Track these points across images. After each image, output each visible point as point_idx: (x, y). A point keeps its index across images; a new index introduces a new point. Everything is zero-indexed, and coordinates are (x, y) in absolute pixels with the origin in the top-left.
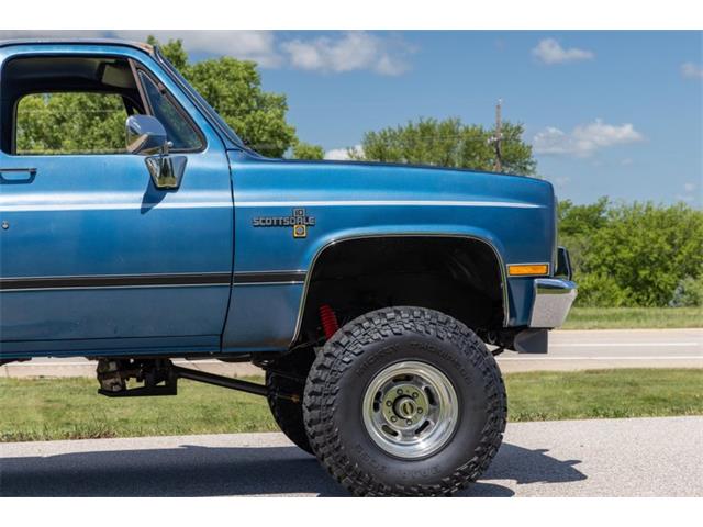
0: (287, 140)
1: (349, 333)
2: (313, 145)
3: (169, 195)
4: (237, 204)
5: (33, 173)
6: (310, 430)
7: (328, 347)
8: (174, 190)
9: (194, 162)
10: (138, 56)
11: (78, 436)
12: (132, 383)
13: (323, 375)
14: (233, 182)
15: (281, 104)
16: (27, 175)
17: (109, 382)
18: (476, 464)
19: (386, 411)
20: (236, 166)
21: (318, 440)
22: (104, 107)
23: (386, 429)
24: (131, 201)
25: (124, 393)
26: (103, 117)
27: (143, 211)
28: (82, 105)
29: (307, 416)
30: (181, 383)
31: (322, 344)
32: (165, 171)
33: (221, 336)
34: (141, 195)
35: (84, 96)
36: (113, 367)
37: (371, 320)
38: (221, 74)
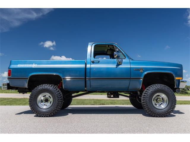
3: (120, 65)
4: (131, 67)
5: (99, 61)
7: (146, 90)
8: (121, 64)
9: (124, 60)
11: (101, 105)
14: (130, 63)
16: (98, 62)
17: (109, 95)
18: (171, 110)
19: (155, 101)
20: (131, 61)
23: (155, 104)
24: (114, 66)
25: (111, 97)
27: (116, 68)
30: (120, 96)
33: (128, 88)
34: (116, 65)
36: (109, 93)
37: (153, 86)
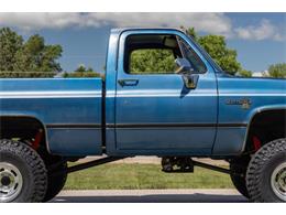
0: (237, 68)
1: (266, 149)
2: (248, 70)
3: (192, 91)
4: (220, 95)
5: (137, 81)
6: (249, 189)
7: (256, 155)
8: (194, 89)
9: (202, 77)
10: (180, 34)
11: (153, 188)
12: (175, 167)
13: (254, 166)
14: (217, 86)
15: (234, 53)
16: (135, 82)
17: (166, 167)
19: (281, 182)
20: (219, 79)
21: (252, 193)
22: (163, 55)
23: (281, 189)
24: (176, 93)
25: (172, 171)
26: (162, 59)
27: (181, 97)
28: (154, 54)
29: (248, 183)
30: (196, 168)
31: (254, 153)
32: (190, 81)
33: (212, 148)
34: (180, 91)
35: (155, 50)
36: (168, 160)
37: (275, 144)
38: (210, 41)
